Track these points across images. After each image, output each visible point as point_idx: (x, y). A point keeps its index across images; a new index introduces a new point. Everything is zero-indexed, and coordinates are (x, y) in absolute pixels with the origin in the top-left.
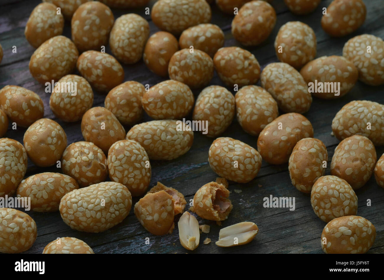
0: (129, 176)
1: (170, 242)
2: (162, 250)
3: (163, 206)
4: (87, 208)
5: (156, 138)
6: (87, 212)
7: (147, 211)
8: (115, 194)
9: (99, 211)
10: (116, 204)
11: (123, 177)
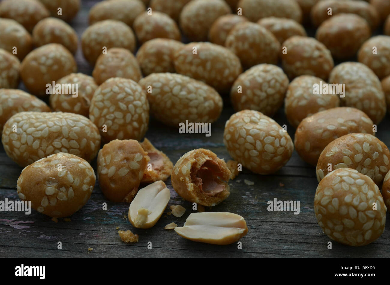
0: (108, 117)
1: (122, 212)
2: (105, 219)
3: (127, 159)
4: (25, 131)
5: (167, 89)
6: (24, 135)
7: (105, 162)
8: (70, 126)
9: (38, 138)
10: (67, 138)
11: (100, 117)
